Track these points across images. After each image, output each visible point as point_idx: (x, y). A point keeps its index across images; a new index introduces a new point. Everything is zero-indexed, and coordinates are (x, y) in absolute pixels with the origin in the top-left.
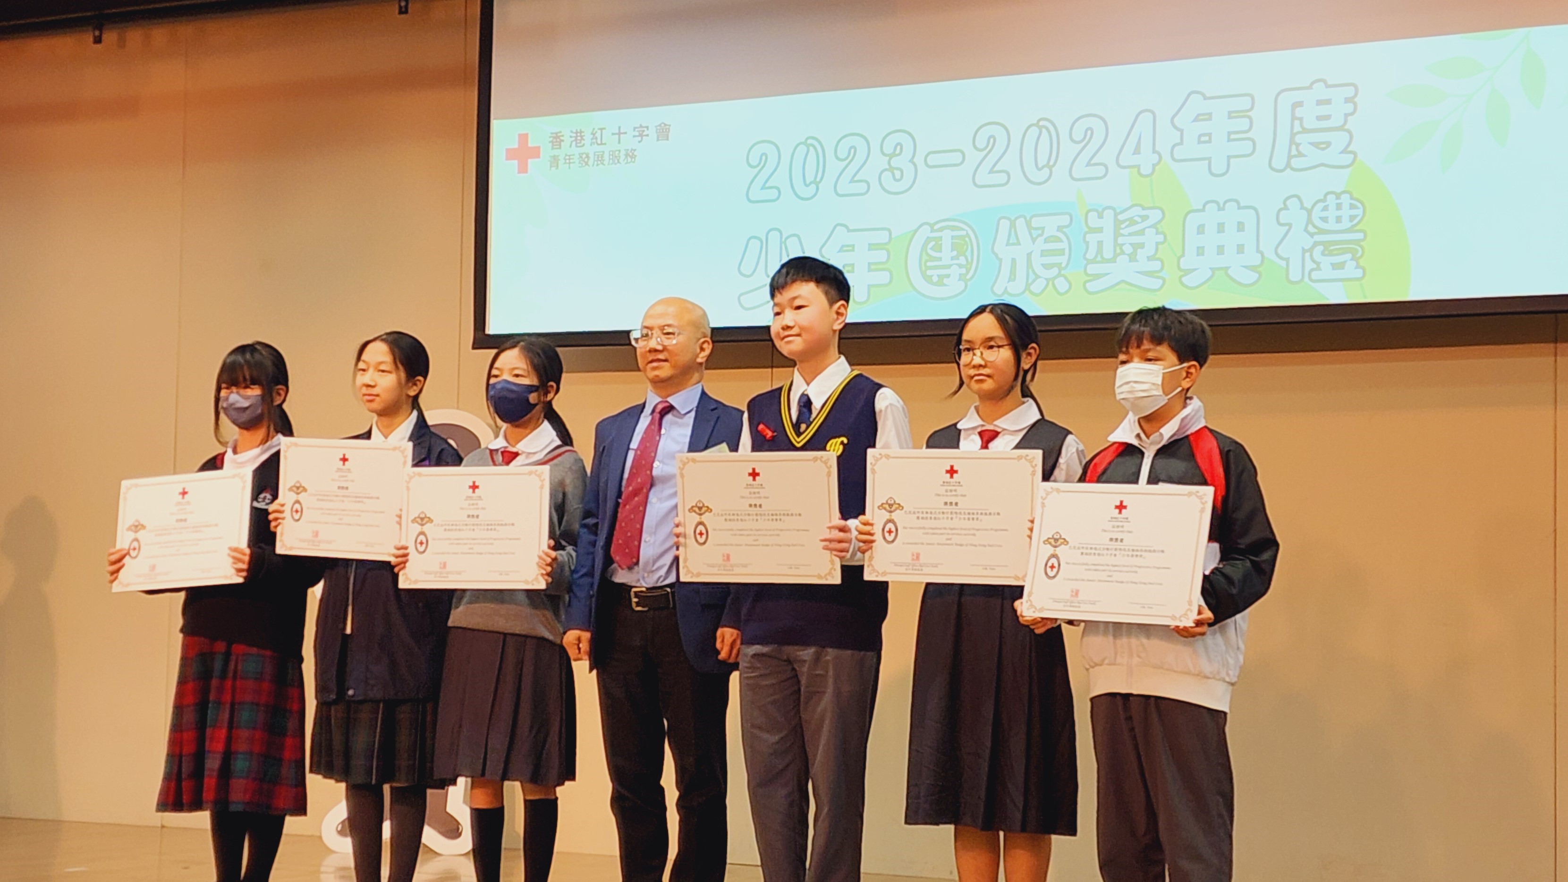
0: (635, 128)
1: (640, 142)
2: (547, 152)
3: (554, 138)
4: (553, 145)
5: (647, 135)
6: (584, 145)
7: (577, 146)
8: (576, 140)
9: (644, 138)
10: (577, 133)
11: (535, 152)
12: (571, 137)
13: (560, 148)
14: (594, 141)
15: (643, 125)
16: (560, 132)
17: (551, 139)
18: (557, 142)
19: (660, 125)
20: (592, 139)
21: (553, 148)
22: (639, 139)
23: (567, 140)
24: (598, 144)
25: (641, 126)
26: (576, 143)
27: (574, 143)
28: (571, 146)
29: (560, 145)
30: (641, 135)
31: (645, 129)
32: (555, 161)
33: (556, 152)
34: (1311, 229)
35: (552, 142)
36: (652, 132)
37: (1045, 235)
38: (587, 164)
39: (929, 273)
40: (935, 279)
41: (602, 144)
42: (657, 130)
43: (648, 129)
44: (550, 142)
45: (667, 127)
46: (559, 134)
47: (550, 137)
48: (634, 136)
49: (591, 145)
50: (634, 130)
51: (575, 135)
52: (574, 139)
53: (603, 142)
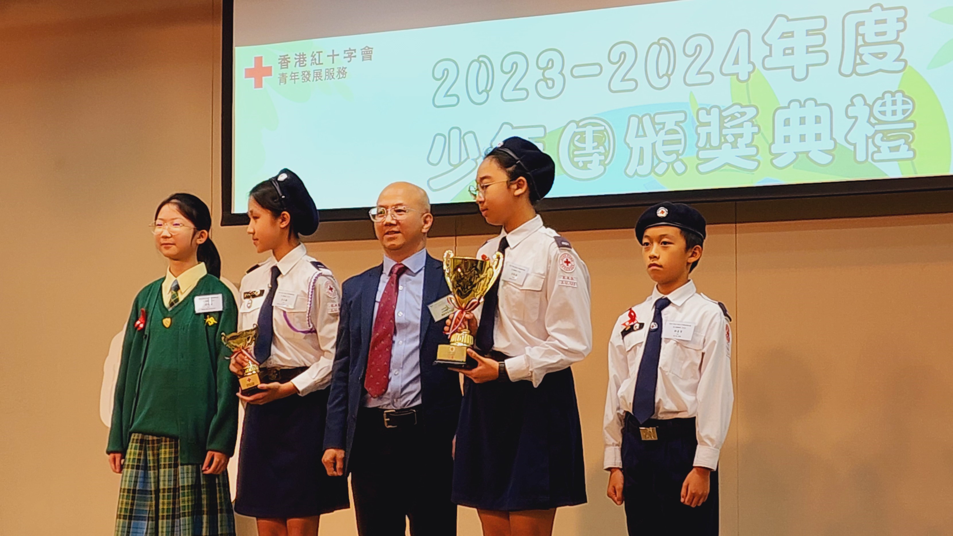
0: (345, 51)
1: (349, 62)
2: (277, 70)
3: (282, 59)
4: (282, 66)
5: (355, 56)
6: (306, 64)
7: (300, 66)
8: (299, 61)
9: (352, 58)
10: (300, 55)
11: (268, 71)
12: (296, 59)
13: (287, 68)
14: (314, 61)
15: (352, 49)
16: (287, 55)
17: (280, 61)
18: (284, 63)
19: (364, 49)
20: (312, 60)
21: (282, 68)
22: (349, 59)
23: (293, 61)
24: (317, 64)
25: (350, 50)
26: (300, 64)
27: (298, 63)
28: (295, 66)
29: (287, 65)
30: (350, 57)
31: (353, 52)
32: (283, 78)
33: (284, 71)
34: (873, 120)
35: (281, 63)
36: (359, 54)
37: (666, 129)
38: (308, 80)
39: (576, 159)
40: (581, 164)
41: (320, 64)
42: (362, 52)
43: (355, 52)
44: (279, 63)
45: (371, 50)
46: (286, 57)
47: (279, 59)
48: (345, 57)
49: (311, 65)
50: (345, 53)
51: (298, 57)
52: (298, 60)
53: (321, 62)
